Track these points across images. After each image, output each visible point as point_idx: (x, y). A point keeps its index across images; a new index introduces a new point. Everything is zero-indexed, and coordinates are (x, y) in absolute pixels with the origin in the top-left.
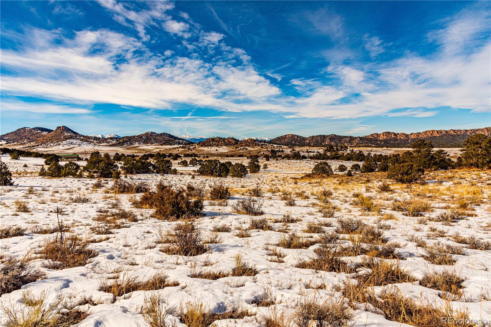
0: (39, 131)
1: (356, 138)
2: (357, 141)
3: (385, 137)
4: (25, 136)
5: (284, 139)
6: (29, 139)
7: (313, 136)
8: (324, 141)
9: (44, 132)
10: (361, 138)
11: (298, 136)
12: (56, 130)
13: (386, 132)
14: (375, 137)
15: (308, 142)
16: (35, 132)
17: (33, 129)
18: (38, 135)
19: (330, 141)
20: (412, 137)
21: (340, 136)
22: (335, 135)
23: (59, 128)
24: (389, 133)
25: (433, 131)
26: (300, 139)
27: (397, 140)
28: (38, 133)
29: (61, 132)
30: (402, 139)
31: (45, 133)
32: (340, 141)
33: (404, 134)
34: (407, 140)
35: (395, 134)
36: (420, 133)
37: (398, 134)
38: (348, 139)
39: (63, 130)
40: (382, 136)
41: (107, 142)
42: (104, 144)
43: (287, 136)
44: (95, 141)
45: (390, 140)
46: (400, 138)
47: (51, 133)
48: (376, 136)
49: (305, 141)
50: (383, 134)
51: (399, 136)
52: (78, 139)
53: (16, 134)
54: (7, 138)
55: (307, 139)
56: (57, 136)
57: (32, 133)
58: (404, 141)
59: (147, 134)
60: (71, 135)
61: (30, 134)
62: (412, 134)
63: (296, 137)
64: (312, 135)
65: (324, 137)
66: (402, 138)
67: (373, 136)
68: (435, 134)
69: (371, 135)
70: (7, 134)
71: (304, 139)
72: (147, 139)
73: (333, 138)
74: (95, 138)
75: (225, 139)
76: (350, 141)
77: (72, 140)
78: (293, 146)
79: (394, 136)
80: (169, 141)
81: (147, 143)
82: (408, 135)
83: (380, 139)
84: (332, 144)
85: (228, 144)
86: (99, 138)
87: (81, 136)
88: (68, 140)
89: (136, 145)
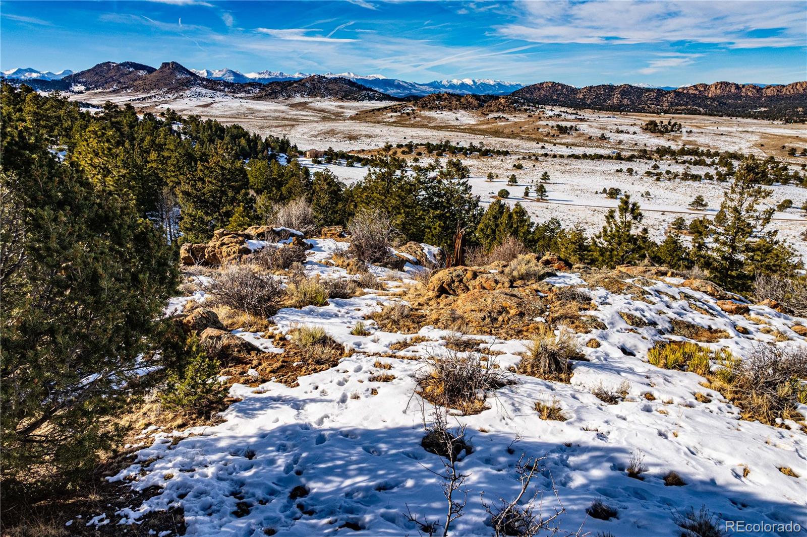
0: (131, 70)
1: (669, 92)
2: (669, 99)
3: (719, 91)
4: (111, 77)
5: (539, 90)
6: (120, 82)
7: (591, 87)
8: (610, 96)
9: (141, 71)
10: (677, 93)
11: (563, 86)
12: (161, 68)
13: (721, 83)
14: (700, 91)
15: (581, 97)
16: (126, 71)
17: (121, 64)
18: (132, 75)
19: (622, 96)
20: (769, 92)
21: (640, 88)
22: (631, 86)
23: (165, 65)
24: (727, 84)
26: (567, 91)
27: (740, 97)
28: (130, 73)
29: (172, 73)
30: (750, 97)
31: (141, 73)
32: (639, 97)
33: (754, 87)
34: (759, 98)
35: (737, 87)
36: (784, 86)
37: (743, 86)
38: (654, 95)
39: (174, 69)
40: (713, 89)
41: (245, 91)
42: (243, 95)
43: (544, 86)
44: (226, 89)
45: (728, 97)
46: (747, 95)
47: (154, 74)
48: (702, 89)
49: (576, 94)
50: (716, 85)
51: (744, 90)
52: (199, 84)
53: (97, 73)
54: (84, 80)
55: (580, 91)
56: (165, 79)
57: (121, 72)
58: (753, 99)
59: (312, 79)
60: (187, 78)
61: (118, 74)
62: (768, 87)
63: (560, 87)
64: (588, 85)
65: (611, 88)
66: (750, 94)
67: (697, 89)
69: (694, 86)
70: (83, 73)
71: (574, 91)
72: (314, 88)
73: (628, 91)
74: (227, 84)
75: (459, 97)
76: (657, 98)
77: (199, 89)
78: (555, 103)
79: (736, 91)
80: (351, 92)
81: (316, 96)
82: (762, 89)
83: (710, 95)
84: (625, 102)
85: (466, 107)
86: (232, 84)
87: (203, 79)
88: (193, 89)
89: (298, 99)
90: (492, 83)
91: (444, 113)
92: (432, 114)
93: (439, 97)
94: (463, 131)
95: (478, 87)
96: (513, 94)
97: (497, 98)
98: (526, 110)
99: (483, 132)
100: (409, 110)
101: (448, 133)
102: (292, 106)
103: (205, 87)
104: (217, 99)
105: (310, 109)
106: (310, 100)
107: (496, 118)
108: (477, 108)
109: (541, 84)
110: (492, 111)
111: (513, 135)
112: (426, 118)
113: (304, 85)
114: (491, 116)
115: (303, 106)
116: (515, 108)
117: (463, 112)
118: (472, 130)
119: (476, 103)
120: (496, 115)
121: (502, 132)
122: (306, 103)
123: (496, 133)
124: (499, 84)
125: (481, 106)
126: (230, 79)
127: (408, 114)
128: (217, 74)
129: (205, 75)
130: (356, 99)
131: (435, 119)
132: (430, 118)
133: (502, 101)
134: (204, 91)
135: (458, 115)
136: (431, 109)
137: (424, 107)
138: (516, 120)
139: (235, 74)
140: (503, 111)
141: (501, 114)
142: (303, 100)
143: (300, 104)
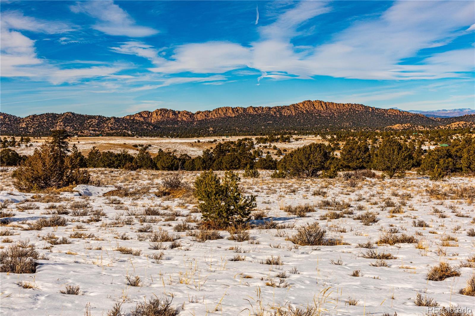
3: (159, 117)
7: (34, 116)
8: (53, 124)
10: (117, 119)
13: (161, 110)
14: (144, 118)
15: (24, 126)
20: (199, 118)
24: (166, 111)
25: (227, 109)
26: (10, 120)
27: (177, 122)
30: (185, 121)
33: (187, 113)
34: (192, 123)
35: (174, 113)
36: (210, 112)
37: (179, 112)
40: (154, 115)
45: (167, 122)
46: (182, 120)
48: (146, 116)
49: (19, 124)
50: (156, 112)
51: (179, 116)
55: (23, 120)
58: (187, 124)
62: (198, 113)
63: (2, 117)
65: (54, 116)
66: (184, 119)
67: (141, 116)
68: (230, 114)
69: (139, 113)
71: (18, 120)
79: (174, 117)
82: (194, 114)
83: (153, 121)
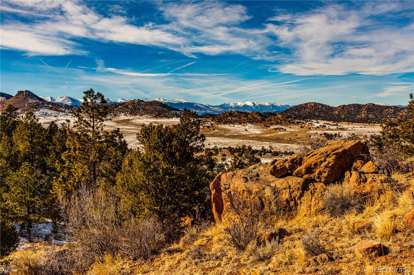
11: (323, 105)
23: (20, 93)
29: (25, 99)
31: (1, 99)
32: (381, 113)
38: (392, 111)
39: (27, 96)
43: (309, 105)
47: (11, 99)
52: (46, 107)
56: (19, 103)
59: (133, 102)
72: (135, 109)
73: (372, 108)
74: (67, 107)
75: (246, 114)
76: (394, 113)
77: (46, 111)
78: (318, 118)
80: (163, 111)
81: (136, 115)
84: (371, 116)
85: (252, 121)
86: (72, 107)
87: (49, 103)
88: (41, 111)
89: (122, 117)
90: (267, 104)
91: (236, 126)
92: (227, 127)
93: (231, 114)
94: (252, 138)
95: (257, 107)
96: (285, 111)
97: (274, 114)
98: (298, 123)
99: (267, 139)
100: (209, 124)
101: (241, 141)
102: (118, 122)
103: (51, 109)
104: (59, 118)
105: (132, 124)
106: (132, 118)
107: (276, 129)
108: (260, 122)
109: (306, 104)
110: (272, 124)
111: (291, 141)
112: (222, 129)
113: (127, 107)
114: (272, 127)
115: (127, 122)
116: (289, 121)
117: (250, 125)
118: (258, 138)
119: (259, 118)
120: (276, 127)
121: (283, 139)
122: (129, 120)
123: (278, 140)
124: (272, 105)
125: (263, 120)
126: (69, 103)
127: (208, 127)
128: (58, 100)
129: (50, 100)
130: (166, 117)
131: (229, 130)
132: (225, 129)
133: (280, 116)
134: (49, 112)
135: (247, 127)
136: (225, 123)
137: (220, 122)
138: (292, 130)
139: (72, 100)
140: (281, 124)
141: (279, 126)
142: (126, 118)
143: (124, 121)
